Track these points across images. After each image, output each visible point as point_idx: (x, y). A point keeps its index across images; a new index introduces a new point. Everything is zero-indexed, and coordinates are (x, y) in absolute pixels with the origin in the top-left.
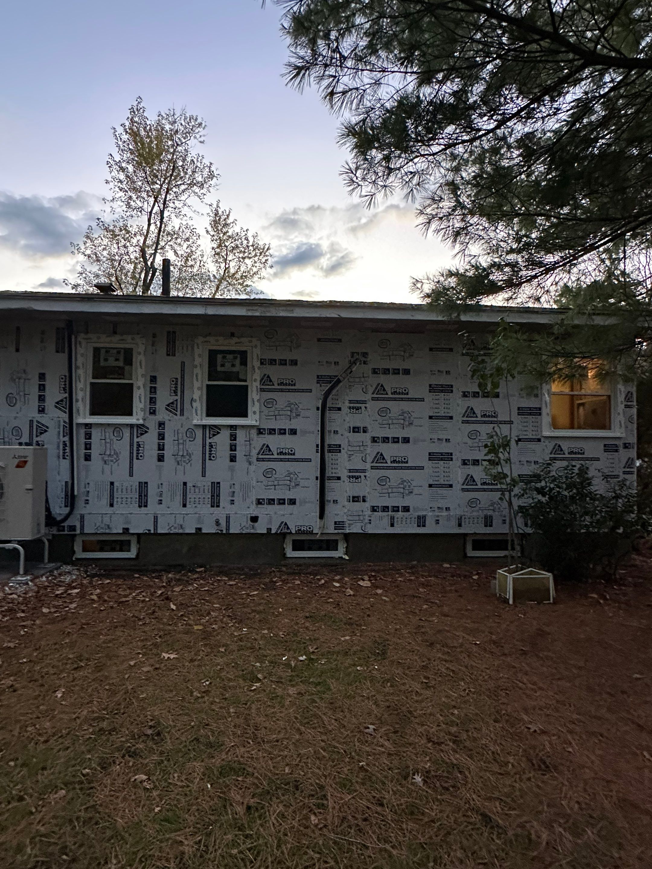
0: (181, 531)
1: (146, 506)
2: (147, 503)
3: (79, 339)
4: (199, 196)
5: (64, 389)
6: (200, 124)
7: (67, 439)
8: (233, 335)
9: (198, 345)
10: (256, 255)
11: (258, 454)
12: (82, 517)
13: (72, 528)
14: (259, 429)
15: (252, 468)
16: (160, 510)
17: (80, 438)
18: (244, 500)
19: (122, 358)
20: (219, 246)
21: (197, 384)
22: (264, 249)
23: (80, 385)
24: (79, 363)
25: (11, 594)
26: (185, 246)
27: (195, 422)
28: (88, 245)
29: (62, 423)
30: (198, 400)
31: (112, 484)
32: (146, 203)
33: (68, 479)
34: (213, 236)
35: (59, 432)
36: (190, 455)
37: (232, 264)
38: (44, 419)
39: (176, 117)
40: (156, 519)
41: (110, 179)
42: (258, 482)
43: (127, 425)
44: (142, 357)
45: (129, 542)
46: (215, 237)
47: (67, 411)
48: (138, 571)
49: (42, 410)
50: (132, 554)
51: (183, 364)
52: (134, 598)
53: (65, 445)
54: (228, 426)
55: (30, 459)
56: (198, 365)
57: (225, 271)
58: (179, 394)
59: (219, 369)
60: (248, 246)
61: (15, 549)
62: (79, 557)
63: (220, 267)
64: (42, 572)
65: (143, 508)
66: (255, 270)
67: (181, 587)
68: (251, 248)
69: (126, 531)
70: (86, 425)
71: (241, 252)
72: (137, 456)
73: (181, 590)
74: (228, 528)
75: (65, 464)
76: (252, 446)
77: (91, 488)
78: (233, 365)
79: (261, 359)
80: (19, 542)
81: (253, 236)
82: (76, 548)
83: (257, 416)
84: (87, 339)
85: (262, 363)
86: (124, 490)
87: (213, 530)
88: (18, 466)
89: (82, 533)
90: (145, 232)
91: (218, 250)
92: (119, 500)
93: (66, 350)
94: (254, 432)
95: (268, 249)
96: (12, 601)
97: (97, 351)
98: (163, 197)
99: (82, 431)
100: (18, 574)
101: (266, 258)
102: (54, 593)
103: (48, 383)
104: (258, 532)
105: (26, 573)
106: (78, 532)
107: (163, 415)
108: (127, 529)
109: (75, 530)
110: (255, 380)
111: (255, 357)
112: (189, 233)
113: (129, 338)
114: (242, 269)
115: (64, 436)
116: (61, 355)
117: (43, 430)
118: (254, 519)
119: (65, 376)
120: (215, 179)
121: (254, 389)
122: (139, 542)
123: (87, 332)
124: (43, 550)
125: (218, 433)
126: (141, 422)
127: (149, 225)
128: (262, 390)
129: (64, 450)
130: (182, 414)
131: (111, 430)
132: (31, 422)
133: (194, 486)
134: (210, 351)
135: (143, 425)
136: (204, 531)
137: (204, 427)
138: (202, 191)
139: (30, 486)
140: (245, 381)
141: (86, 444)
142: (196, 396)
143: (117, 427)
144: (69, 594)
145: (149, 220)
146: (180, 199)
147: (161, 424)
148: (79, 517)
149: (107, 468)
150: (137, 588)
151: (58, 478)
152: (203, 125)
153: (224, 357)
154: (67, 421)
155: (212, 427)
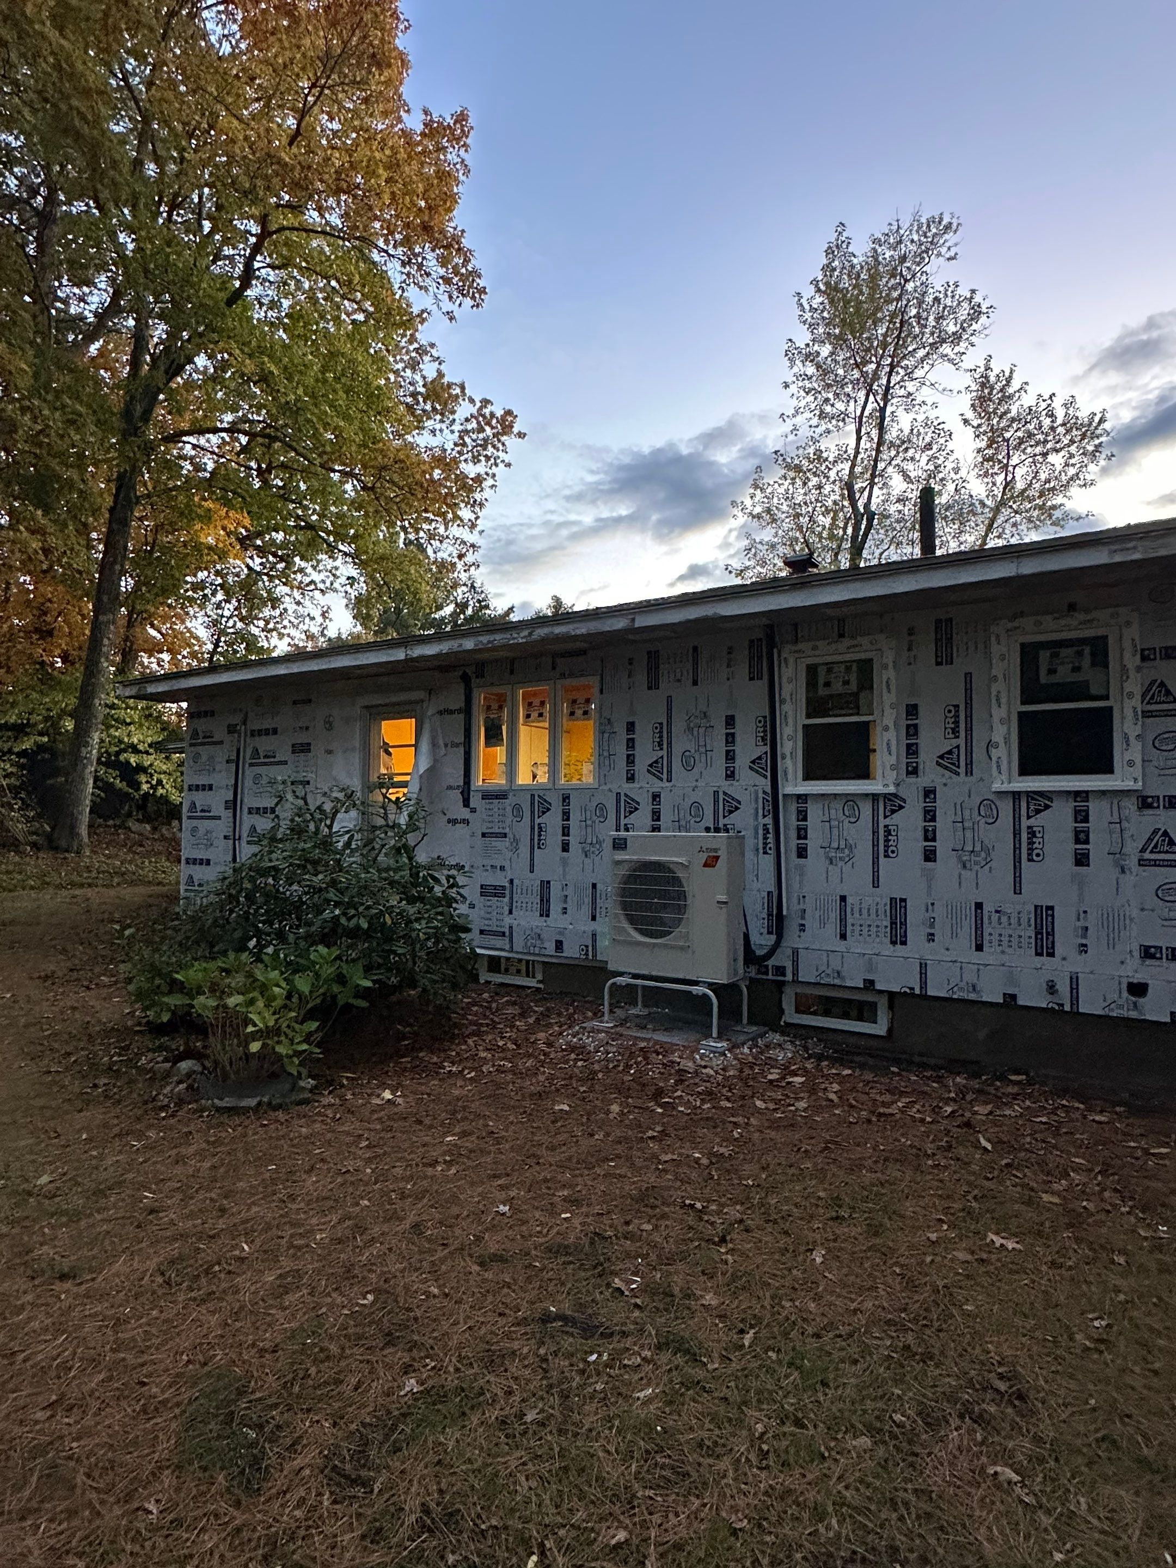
0: (972, 996)
1: (904, 943)
2: (906, 936)
3: (784, 655)
4: (951, 361)
5: (763, 739)
6: (948, 227)
7: (769, 820)
8: (1072, 607)
9: (998, 636)
10: (1072, 442)
11: (1143, 850)
12: (795, 952)
13: (781, 970)
14: (1144, 798)
15: (1129, 880)
16: (929, 952)
17: (789, 819)
18: (1111, 944)
19: (853, 678)
20: (991, 442)
21: (998, 713)
22: (1090, 424)
23: (788, 731)
24: (786, 694)
25: (705, 1067)
26: (924, 459)
27: (997, 786)
28: (756, 500)
29: (761, 795)
30: (1002, 745)
31: (843, 899)
32: (852, 403)
33: (772, 888)
34: (979, 426)
35: (757, 809)
36: (987, 850)
37: (1019, 472)
38: (734, 789)
39: (902, 232)
40: (923, 967)
41: (790, 379)
42: (1142, 910)
43: (867, 795)
44: (890, 673)
45: (873, 1006)
46: (984, 428)
47: (769, 774)
48: (897, 1062)
49: (730, 775)
50: (880, 1028)
51: (968, 676)
52: (902, 1111)
53: (766, 831)
54: (1068, 793)
55: (723, 854)
56: (1001, 677)
57: (1005, 488)
58: (962, 734)
59: (1044, 679)
60: (1053, 429)
61: (705, 995)
62: (790, 1021)
63: (994, 484)
64: (742, 1038)
65: (898, 946)
66: (1072, 471)
67: (989, 1107)
68: (1061, 430)
69: (869, 984)
70: (799, 797)
71: (1038, 443)
72: (886, 851)
73: (991, 1113)
74: (1075, 999)
75: (768, 861)
76: (1127, 835)
77: (809, 905)
78: (1076, 669)
79: (1143, 650)
80: (710, 986)
81: (1065, 405)
82: (784, 1006)
83: (1138, 771)
84: (796, 652)
85: (1144, 659)
86: (865, 912)
87: (1043, 1002)
88: (706, 865)
89: (796, 981)
90: (851, 452)
91: (990, 452)
92: (857, 928)
93: (766, 677)
94: (1130, 806)
95: (1102, 421)
96: (708, 1079)
97: (812, 671)
98: (884, 381)
99: (793, 807)
100: (708, 1036)
101: (1097, 442)
102: (765, 1077)
103: (738, 730)
104: (1148, 1017)
105: (720, 1038)
106: (789, 977)
107: (931, 775)
108: (872, 982)
109: (784, 975)
110: (1131, 695)
111: (1127, 644)
112: (930, 435)
113: (864, 641)
114: (1043, 476)
115: (764, 816)
116: (757, 683)
117: (733, 807)
118: (1138, 989)
119: (765, 717)
120: (983, 319)
121: (1129, 713)
122: (891, 1007)
123: (796, 641)
124: (741, 1000)
125: (1047, 807)
126: (892, 789)
127: (859, 438)
128: (1147, 714)
129: (765, 838)
130: (969, 772)
131: (838, 805)
132: (716, 793)
133: (997, 912)
134: (1023, 645)
135: (895, 795)
136: (1021, 1002)
137: (1016, 795)
138: (957, 349)
139: (723, 898)
140: (1106, 697)
141: (799, 829)
142: (998, 736)
143: (850, 799)
144: (789, 1083)
145: (858, 431)
146: (915, 376)
147: (929, 793)
148: (790, 952)
149: (834, 871)
150: (902, 1094)
151: (756, 885)
152: (954, 227)
153: (1055, 655)
154: (769, 789)
155: (1032, 795)
